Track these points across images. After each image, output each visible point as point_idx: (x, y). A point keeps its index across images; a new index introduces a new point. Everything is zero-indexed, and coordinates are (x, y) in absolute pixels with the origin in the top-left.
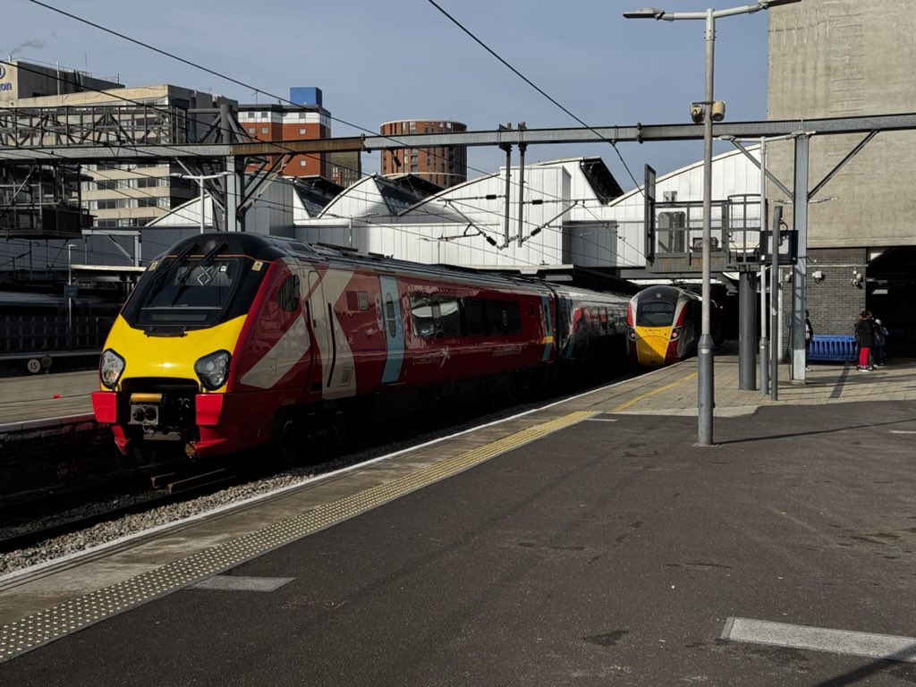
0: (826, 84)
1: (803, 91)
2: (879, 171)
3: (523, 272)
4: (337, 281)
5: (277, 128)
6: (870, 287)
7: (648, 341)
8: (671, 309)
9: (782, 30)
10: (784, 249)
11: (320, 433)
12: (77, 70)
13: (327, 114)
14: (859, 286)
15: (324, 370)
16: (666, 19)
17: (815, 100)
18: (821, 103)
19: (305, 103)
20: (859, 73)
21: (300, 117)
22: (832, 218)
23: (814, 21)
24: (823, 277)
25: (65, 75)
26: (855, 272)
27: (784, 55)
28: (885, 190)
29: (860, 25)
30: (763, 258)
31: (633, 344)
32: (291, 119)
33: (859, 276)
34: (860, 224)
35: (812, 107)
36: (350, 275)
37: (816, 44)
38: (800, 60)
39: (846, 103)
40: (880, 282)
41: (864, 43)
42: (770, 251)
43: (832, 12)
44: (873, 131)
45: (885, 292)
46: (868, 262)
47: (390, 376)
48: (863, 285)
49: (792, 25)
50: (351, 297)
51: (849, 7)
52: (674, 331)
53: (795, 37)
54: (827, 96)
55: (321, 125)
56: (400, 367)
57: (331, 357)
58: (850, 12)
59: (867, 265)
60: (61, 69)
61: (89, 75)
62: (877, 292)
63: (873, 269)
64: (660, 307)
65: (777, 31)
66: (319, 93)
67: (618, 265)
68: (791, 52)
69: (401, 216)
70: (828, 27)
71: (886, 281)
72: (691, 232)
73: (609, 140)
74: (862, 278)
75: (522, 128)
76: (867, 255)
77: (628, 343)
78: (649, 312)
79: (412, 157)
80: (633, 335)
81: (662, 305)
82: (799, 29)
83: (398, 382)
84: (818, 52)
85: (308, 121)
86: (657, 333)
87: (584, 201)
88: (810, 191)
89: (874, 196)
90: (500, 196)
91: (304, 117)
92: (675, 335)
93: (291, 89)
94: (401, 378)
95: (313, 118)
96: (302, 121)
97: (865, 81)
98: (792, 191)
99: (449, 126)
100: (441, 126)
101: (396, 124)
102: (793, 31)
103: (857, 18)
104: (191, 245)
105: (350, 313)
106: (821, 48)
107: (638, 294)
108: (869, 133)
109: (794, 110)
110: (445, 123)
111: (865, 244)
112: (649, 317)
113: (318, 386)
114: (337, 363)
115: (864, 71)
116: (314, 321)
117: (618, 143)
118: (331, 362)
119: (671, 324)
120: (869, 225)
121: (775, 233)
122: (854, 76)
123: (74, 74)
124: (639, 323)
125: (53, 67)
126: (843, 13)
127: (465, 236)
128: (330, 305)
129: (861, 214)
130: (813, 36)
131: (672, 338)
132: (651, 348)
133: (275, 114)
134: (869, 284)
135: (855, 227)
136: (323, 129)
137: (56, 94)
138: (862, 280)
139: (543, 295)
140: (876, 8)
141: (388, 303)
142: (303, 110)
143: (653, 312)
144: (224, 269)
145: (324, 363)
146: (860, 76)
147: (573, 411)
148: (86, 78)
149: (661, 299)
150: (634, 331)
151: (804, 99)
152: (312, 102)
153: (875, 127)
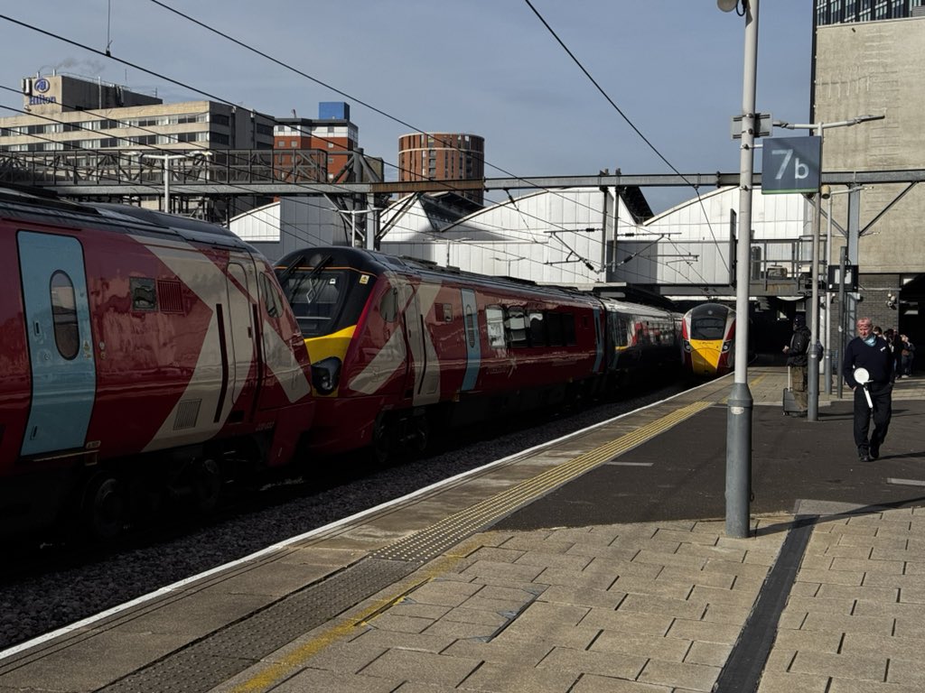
0: (866, 131)
1: (846, 137)
2: (911, 208)
3: (580, 289)
4: (428, 294)
5: (306, 142)
6: (903, 308)
7: (702, 353)
8: (721, 324)
9: (827, 84)
10: (848, 280)
11: (409, 437)
12: (118, 84)
13: (354, 128)
14: (893, 307)
15: (416, 377)
16: (789, 128)
17: (856, 145)
18: (861, 148)
19: (334, 118)
20: (894, 122)
21: (329, 131)
22: (870, 247)
23: (856, 77)
24: (862, 298)
25: (106, 89)
26: (890, 295)
27: (829, 105)
28: (917, 224)
29: (896, 82)
30: (831, 286)
31: (688, 356)
32: (321, 132)
33: (893, 298)
34: (894, 253)
35: (854, 151)
36: (438, 288)
37: (857, 96)
38: (843, 111)
39: (883, 148)
40: (912, 304)
41: (899, 97)
42: (837, 280)
43: (873, 69)
44: (913, 182)
45: (916, 312)
46: (901, 286)
47: (468, 384)
48: (897, 306)
49: (837, 79)
50: (438, 308)
51: (887, 66)
52: (725, 344)
53: (840, 90)
54: (867, 141)
55: (349, 139)
56: (476, 376)
57: (423, 365)
58: (888, 70)
59: (900, 289)
60: (103, 83)
61: (129, 90)
62: (909, 312)
63: (906, 292)
64: (712, 323)
65: (823, 84)
66: (347, 107)
67: (659, 282)
68: (836, 102)
69: (443, 232)
70: (868, 82)
71: (916, 303)
72: (767, 264)
73: (693, 185)
74: (896, 300)
75: (618, 174)
76: (901, 280)
77: (683, 355)
78: (702, 327)
79: (430, 169)
80: (688, 347)
81: (714, 321)
82: (843, 83)
83: (474, 390)
84: (859, 103)
85: (337, 135)
86: (710, 346)
87: (669, 234)
88: (861, 230)
89: (906, 229)
90: (598, 230)
91: (333, 132)
92: (726, 348)
93: (320, 103)
94: (477, 387)
95: (341, 132)
96: (331, 135)
97: (900, 129)
98: (846, 229)
99: (467, 139)
100: (460, 138)
101: (414, 136)
102: (838, 85)
103: (894, 75)
104: (299, 258)
105: (439, 323)
106: (862, 100)
107: (691, 310)
108: (910, 184)
109: (837, 154)
110: (463, 136)
111: (898, 271)
112: (701, 331)
113: (410, 393)
114: (427, 370)
115: (899, 120)
116: (410, 331)
117: (700, 187)
118: (422, 369)
119: (722, 338)
120: (902, 255)
121: (842, 267)
122: (890, 125)
123: (115, 88)
124: (693, 337)
125: (95, 82)
126: (882, 70)
127: (567, 262)
128: (422, 316)
129: (896, 244)
130: (855, 90)
131: (723, 350)
132: (705, 360)
133: (305, 129)
134: (901, 305)
135: (890, 256)
136: (351, 143)
137: (98, 108)
138: (895, 302)
139: (594, 308)
140: (911, 67)
141: (468, 315)
142: (331, 125)
143: (706, 327)
144: (333, 282)
145: (417, 370)
146: (896, 125)
147: (691, 403)
148: (126, 93)
149: (712, 315)
150: (689, 344)
151: (846, 144)
152: (340, 116)
153: (915, 179)
